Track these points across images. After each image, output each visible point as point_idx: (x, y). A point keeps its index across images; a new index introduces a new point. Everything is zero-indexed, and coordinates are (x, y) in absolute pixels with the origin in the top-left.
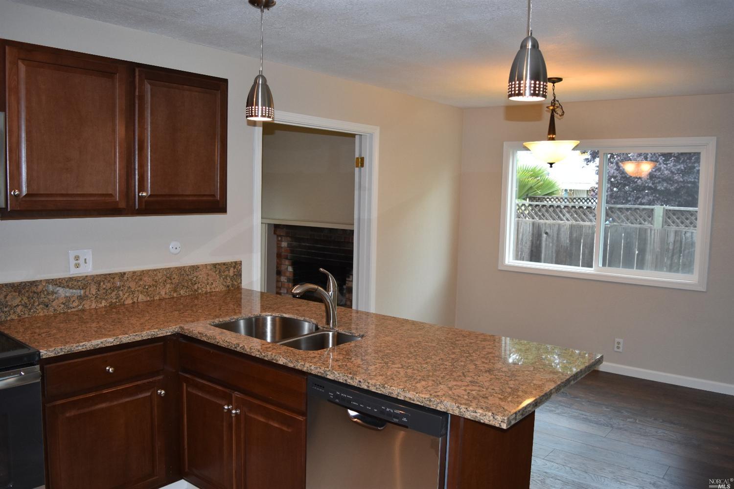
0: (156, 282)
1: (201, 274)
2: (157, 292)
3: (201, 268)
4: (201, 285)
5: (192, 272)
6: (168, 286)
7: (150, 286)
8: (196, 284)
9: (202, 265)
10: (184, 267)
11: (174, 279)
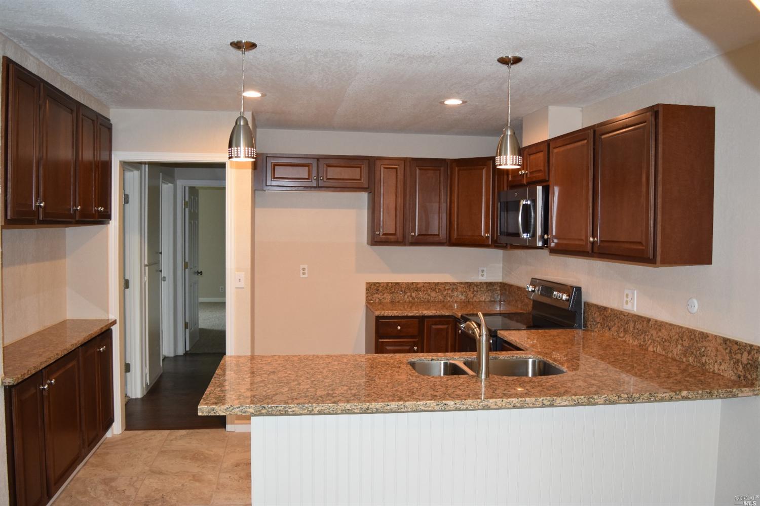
0: (670, 338)
1: (710, 346)
2: (671, 350)
3: (710, 338)
4: (709, 360)
5: (701, 340)
6: (679, 347)
7: (666, 341)
8: (704, 356)
9: (712, 335)
10: (695, 330)
11: (685, 340)
